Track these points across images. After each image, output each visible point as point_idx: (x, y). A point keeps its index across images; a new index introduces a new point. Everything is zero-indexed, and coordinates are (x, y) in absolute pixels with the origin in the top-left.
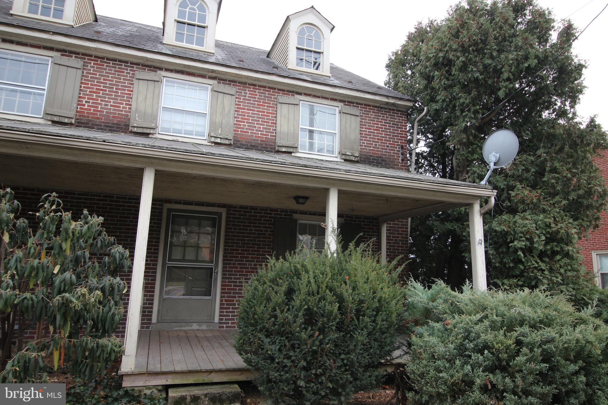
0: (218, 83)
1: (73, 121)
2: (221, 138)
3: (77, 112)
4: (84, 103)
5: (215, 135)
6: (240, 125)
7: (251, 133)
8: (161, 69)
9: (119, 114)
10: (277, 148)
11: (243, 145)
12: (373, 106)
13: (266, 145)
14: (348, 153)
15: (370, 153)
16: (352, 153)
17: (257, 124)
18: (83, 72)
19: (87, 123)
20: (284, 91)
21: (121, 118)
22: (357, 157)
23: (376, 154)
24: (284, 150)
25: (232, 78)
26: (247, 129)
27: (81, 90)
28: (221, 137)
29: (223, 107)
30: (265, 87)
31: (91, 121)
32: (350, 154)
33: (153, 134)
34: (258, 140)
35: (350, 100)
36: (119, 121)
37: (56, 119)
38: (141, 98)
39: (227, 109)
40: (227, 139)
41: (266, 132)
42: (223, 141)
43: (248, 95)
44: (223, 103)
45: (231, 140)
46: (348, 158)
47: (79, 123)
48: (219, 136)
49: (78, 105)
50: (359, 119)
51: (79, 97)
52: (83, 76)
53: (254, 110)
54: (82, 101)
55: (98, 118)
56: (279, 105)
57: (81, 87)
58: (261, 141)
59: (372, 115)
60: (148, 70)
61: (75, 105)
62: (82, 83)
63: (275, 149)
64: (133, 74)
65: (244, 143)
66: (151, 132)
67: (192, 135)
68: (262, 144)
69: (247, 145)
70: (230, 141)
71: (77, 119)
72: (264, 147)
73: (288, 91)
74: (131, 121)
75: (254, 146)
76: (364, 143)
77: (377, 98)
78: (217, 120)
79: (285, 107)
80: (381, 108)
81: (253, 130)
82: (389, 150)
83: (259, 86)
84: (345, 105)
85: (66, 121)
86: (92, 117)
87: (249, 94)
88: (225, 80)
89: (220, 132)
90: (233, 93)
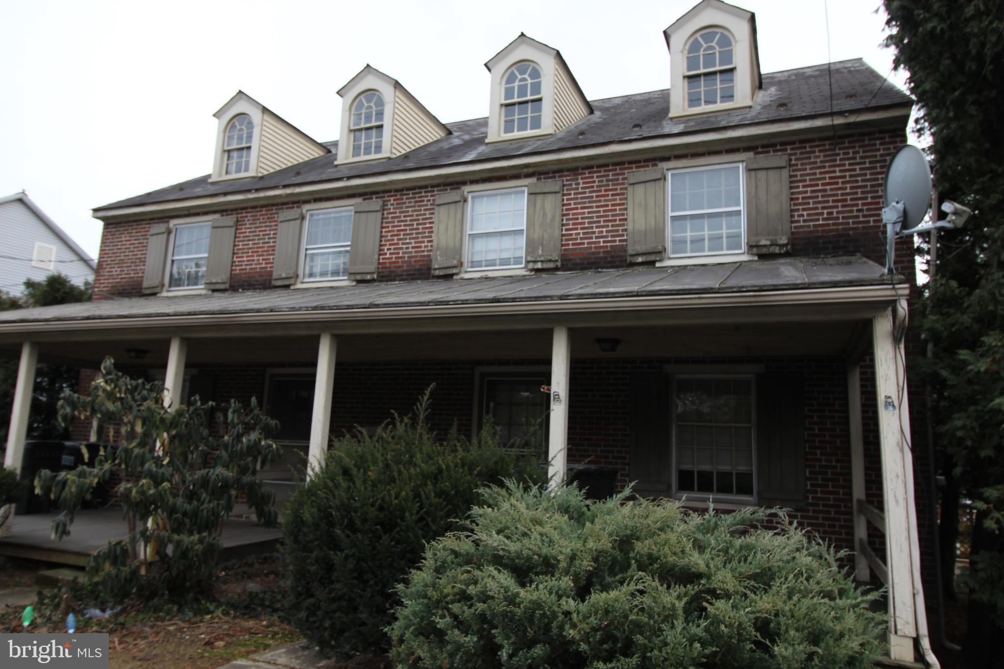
0: (539, 179)
1: (375, 276)
2: (542, 261)
3: (379, 263)
4: (386, 251)
5: (533, 259)
6: (571, 235)
7: (588, 243)
8: (464, 183)
9: (421, 256)
10: (629, 259)
11: (578, 264)
12: (820, 139)
13: (612, 257)
14: (763, 242)
15: (818, 231)
16: (771, 240)
17: (597, 227)
18: (383, 214)
19: (389, 276)
20: (639, 162)
21: (423, 261)
22: (786, 245)
23: (831, 230)
24: (640, 260)
25: (556, 167)
26: (581, 239)
27: (381, 237)
28: (542, 259)
29: (545, 214)
30: (607, 165)
31: (392, 272)
32: (768, 243)
33: (457, 274)
34: (599, 253)
35: (765, 142)
36: (421, 265)
37: (359, 277)
38: (442, 228)
39: (549, 216)
40: (550, 261)
41: (612, 236)
42: (546, 266)
43: (581, 185)
44: (543, 208)
45: (557, 261)
46: (764, 251)
47: (382, 277)
48: (539, 259)
49: (380, 255)
50: (785, 173)
51: (381, 246)
52: (383, 218)
53: (591, 207)
54: (383, 250)
55: (400, 267)
56: (630, 189)
57: (382, 232)
58: (604, 252)
59: (819, 157)
60: (451, 189)
61: (376, 257)
62: (382, 228)
63: (626, 260)
64: (434, 200)
65: (578, 261)
66: (454, 271)
67: (495, 265)
68: (606, 258)
69: (583, 264)
70: (556, 263)
71: (379, 273)
72: (610, 262)
73: (646, 161)
74: (433, 263)
75: (594, 263)
76: (803, 215)
77: (818, 123)
78: (536, 237)
79: (640, 189)
80: (840, 137)
81: (591, 238)
82: (864, 216)
83: (598, 167)
84: (757, 153)
85: (369, 277)
86: (394, 267)
87: (584, 183)
88: (548, 173)
89: (540, 252)
90: (557, 188)
